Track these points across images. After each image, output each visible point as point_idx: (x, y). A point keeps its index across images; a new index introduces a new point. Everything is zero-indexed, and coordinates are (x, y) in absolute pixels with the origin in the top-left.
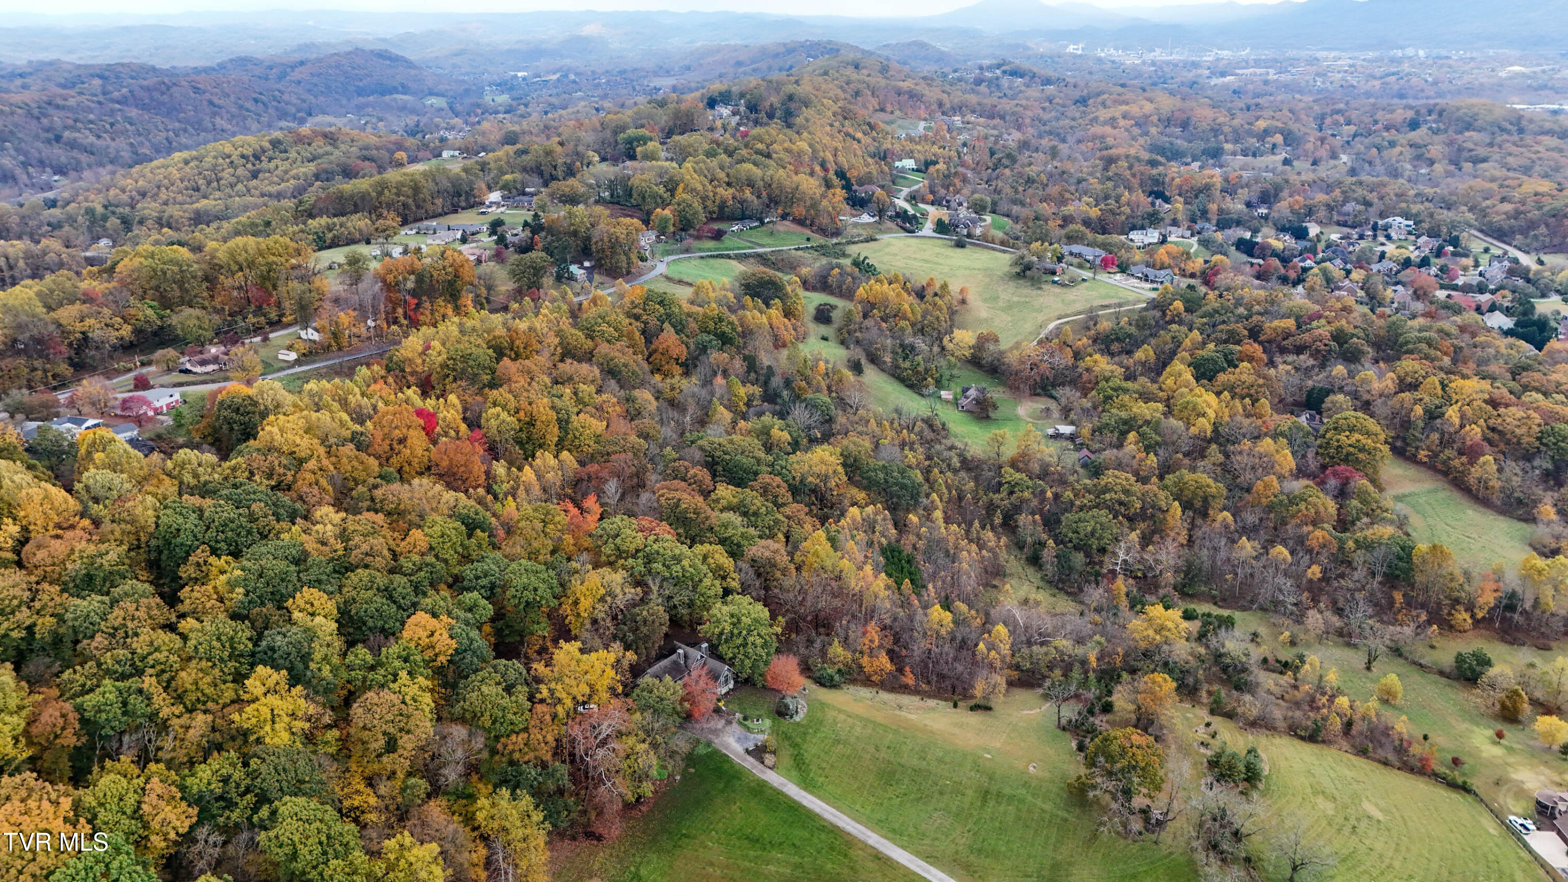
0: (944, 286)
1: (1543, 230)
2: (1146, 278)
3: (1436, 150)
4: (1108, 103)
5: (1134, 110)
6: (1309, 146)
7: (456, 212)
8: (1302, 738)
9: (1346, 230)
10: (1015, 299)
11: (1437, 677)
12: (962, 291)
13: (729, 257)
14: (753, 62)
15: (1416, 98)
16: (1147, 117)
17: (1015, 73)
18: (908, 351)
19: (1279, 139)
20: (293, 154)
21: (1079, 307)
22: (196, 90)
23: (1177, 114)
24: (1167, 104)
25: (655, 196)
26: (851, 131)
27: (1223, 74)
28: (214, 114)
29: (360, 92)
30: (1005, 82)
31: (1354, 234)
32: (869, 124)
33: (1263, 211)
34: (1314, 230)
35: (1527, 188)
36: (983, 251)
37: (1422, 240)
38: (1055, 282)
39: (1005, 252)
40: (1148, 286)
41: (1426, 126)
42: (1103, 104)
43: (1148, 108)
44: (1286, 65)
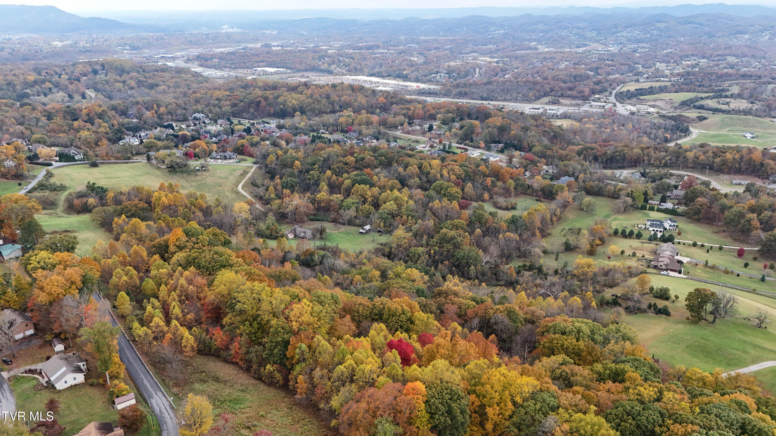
3: (133, 83)
19: (48, 85)
21: (234, 178)
33: (135, 120)
34: (174, 125)
35: (217, 94)
36: (111, 165)
37: (220, 121)
38: (199, 170)
39: (127, 163)
40: (231, 161)
41: (100, 72)
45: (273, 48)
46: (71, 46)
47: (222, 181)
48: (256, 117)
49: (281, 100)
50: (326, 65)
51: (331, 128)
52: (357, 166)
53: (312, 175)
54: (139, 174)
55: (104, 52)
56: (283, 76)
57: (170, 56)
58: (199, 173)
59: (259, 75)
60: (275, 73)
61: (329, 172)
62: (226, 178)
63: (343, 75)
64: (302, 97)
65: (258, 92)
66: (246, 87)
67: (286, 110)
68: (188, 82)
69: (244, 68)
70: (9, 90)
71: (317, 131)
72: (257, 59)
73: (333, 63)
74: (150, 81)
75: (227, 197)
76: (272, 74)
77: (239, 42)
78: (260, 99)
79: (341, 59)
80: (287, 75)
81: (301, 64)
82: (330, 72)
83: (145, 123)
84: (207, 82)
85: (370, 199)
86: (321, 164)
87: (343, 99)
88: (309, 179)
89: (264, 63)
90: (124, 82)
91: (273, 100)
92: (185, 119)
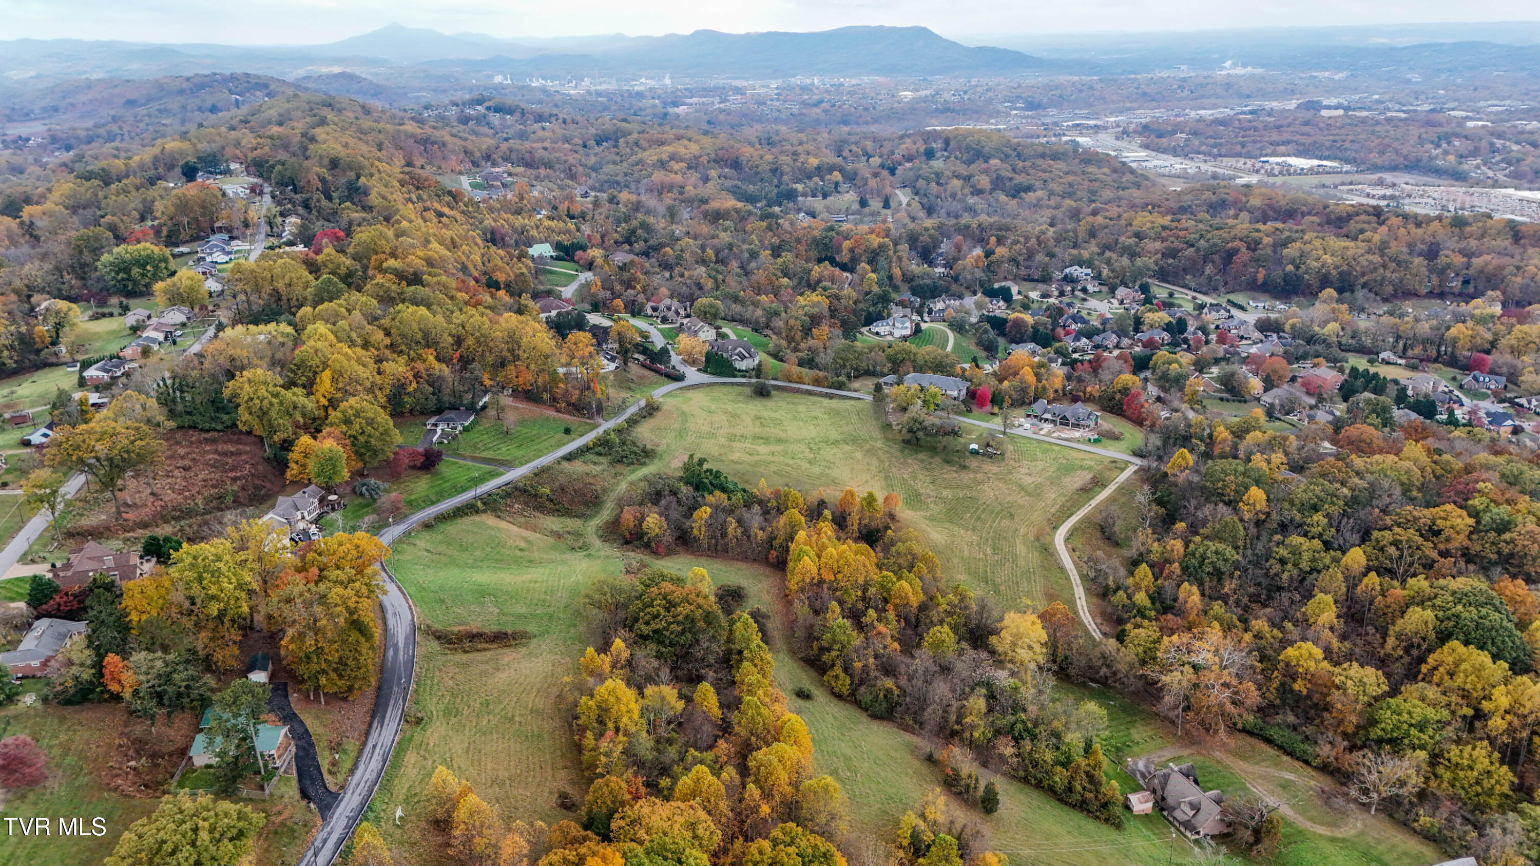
3: (984, 181)
4: (644, 144)
5: (680, 150)
10: (947, 493)
12: (887, 500)
13: (472, 508)
16: (697, 158)
17: (498, 109)
19: (837, 176)
23: (721, 153)
24: (708, 142)
25: (288, 410)
27: (676, 104)
30: (495, 118)
31: (1054, 289)
33: (940, 270)
34: (1014, 290)
35: (1143, 221)
36: (797, 398)
37: (1121, 292)
38: (975, 453)
39: (831, 397)
40: (1077, 434)
41: (938, 154)
42: (636, 144)
43: (694, 148)
44: (722, 93)
45: (1325, 113)
46: (925, 100)
47: (1022, 500)
48: (1215, 289)
49: (1291, 251)
50: (1452, 158)
51: (1418, 350)
52: (1476, 548)
53: (1296, 552)
54: (834, 435)
55: (976, 112)
56: (1328, 180)
57: (1092, 123)
58: (973, 463)
59: (1270, 174)
60: (1312, 171)
61: (1356, 557)
62: (1036, 493)
63: (1496, 184)
64: (1354, 248)
65: (1242, 225)
66: (1218, 207)
67: (1299, 279)
68: (1097, 185)
69: (1239, 155)
70: (771, 182)
71: (1371, 353)
72: (1275, 137)
73: (1474, 153)
74: (1020, 179)
75: (1015, 558)
76: (1302, 172)
77: (1248, 97)
78: (1237, 243)
79: (1499, 143)
80: (1337, 179)
81: (1382, 153)
82: (1459, 177)
83: (956, 279)
84: (1138, 186)
85: (1497, 724)
86: (1335, 510)
87: (1477, 262)
88: (1283, 561)
89: (1291, 147)
90: (968, 178)
91: (1269, 251)
92: (1045, 279)
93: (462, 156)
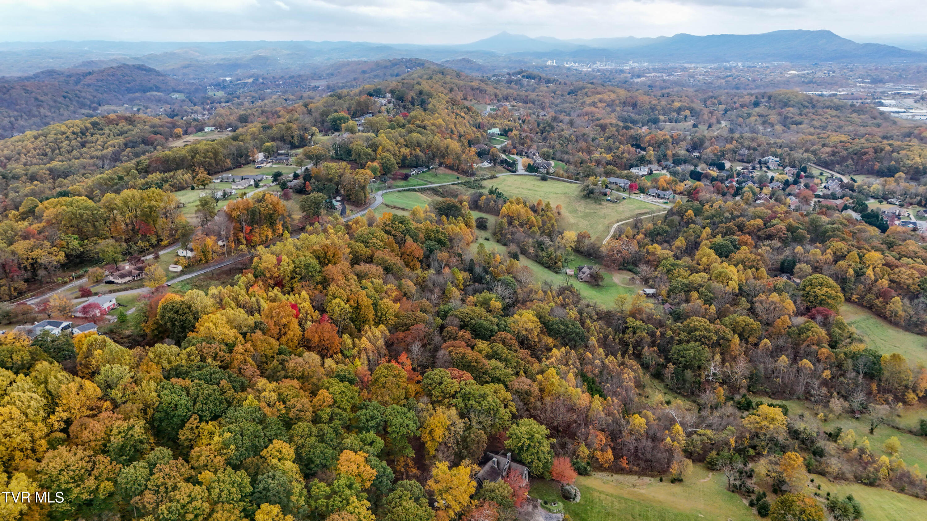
0: (548, 205)
1: (850, 162)
2: (659, 196)
3: (774, 118)
4: (589, 94)
5: (606, 97)
6: (706, 117)
7: (240, 167)
8: (865, 484)
9: (746, 164)
10: (588, 211)
11: (909, 435)
12: (557, 207)
13: (415, 190)
14: (372, 71)
15: (745, 89)
16: (613, 101)
17: (529, 77)
18: (540, 245)
19: (688, 113)
20: (107, 131)
21: (627, 215)
22: (27, 91)
23: (628, 99)
24: (623, 93)
25: (366, 154)
26: (458, 112)
27: (639, 77)
28: (39, 106)
29: (129, 91)
30: (525, 82)
31: (750, 166)
32: (467, 108)
33: (696, 154)
36: (558, 182)
37: (787, 169)
38: (608, 200)
39: (570, 183)
40: (661, 201)
42: (586, 94)
43: (613, 96)
44: (670, 71)
47: (613, 214)
48: (849, 172)
49: (899, 154)
55: (831, 84)
62: (621, 213)
74: (799, 118)
78: (869, 149)
90: (765, 116)
91: (887, 153)
92: (750, 162)
93: (493, 97)
